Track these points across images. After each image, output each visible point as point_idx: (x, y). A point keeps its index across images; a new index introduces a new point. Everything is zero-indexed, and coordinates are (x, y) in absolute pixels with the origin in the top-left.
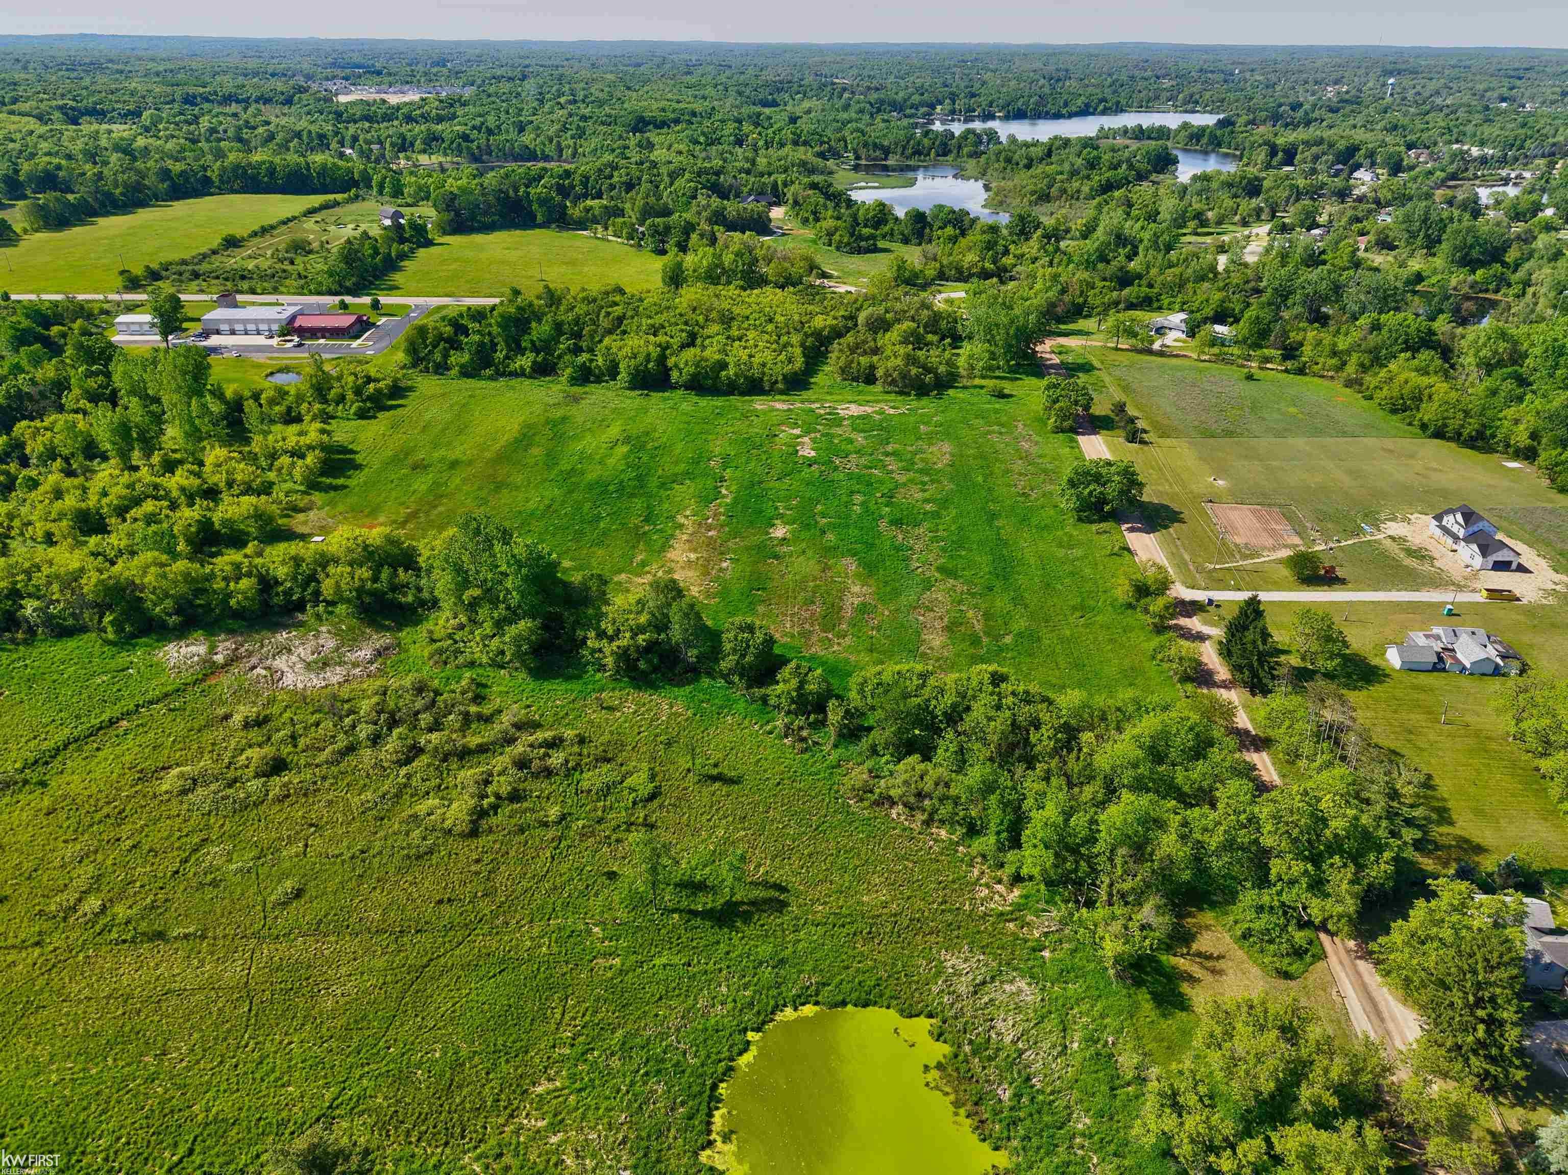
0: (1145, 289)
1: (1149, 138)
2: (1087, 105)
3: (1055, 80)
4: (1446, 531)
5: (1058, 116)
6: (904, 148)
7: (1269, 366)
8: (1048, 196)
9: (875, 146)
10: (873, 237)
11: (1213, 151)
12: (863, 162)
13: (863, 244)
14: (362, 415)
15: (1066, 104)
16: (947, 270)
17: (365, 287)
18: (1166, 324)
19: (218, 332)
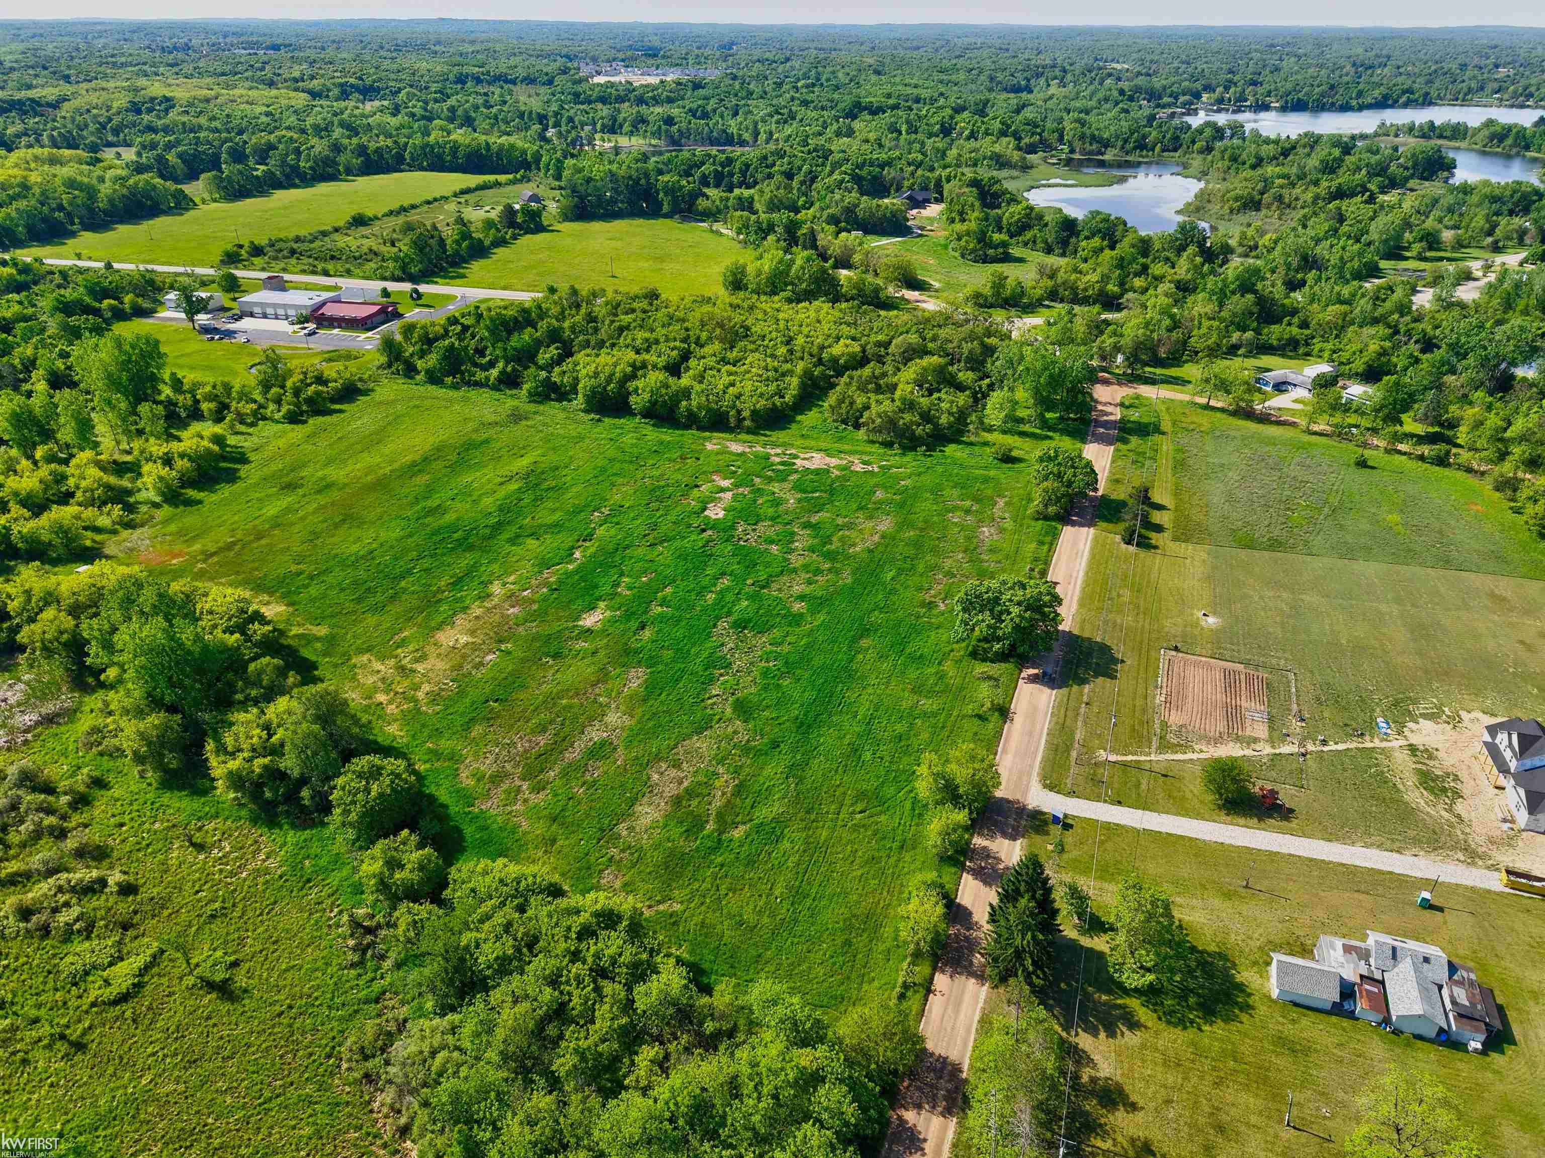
0: (1295, 330)
1: (1441, 137)
2: (1386, 97)
3: (1363, 67)
4: (1493, 750)
5: (1345, 108)
6: (1126, 141)
7: (1402, 447)
8: (1259, 202)
9: (1093, 138)
10: (1004, 244)
11: (1518, 154)
12: (1077, 156)
13: (991, 252)
14: (294, 418)
15: (1360, 94)
16: (1061, 290)
17: (434, 274)
18: (1292, 378)
19: (252, 315)
